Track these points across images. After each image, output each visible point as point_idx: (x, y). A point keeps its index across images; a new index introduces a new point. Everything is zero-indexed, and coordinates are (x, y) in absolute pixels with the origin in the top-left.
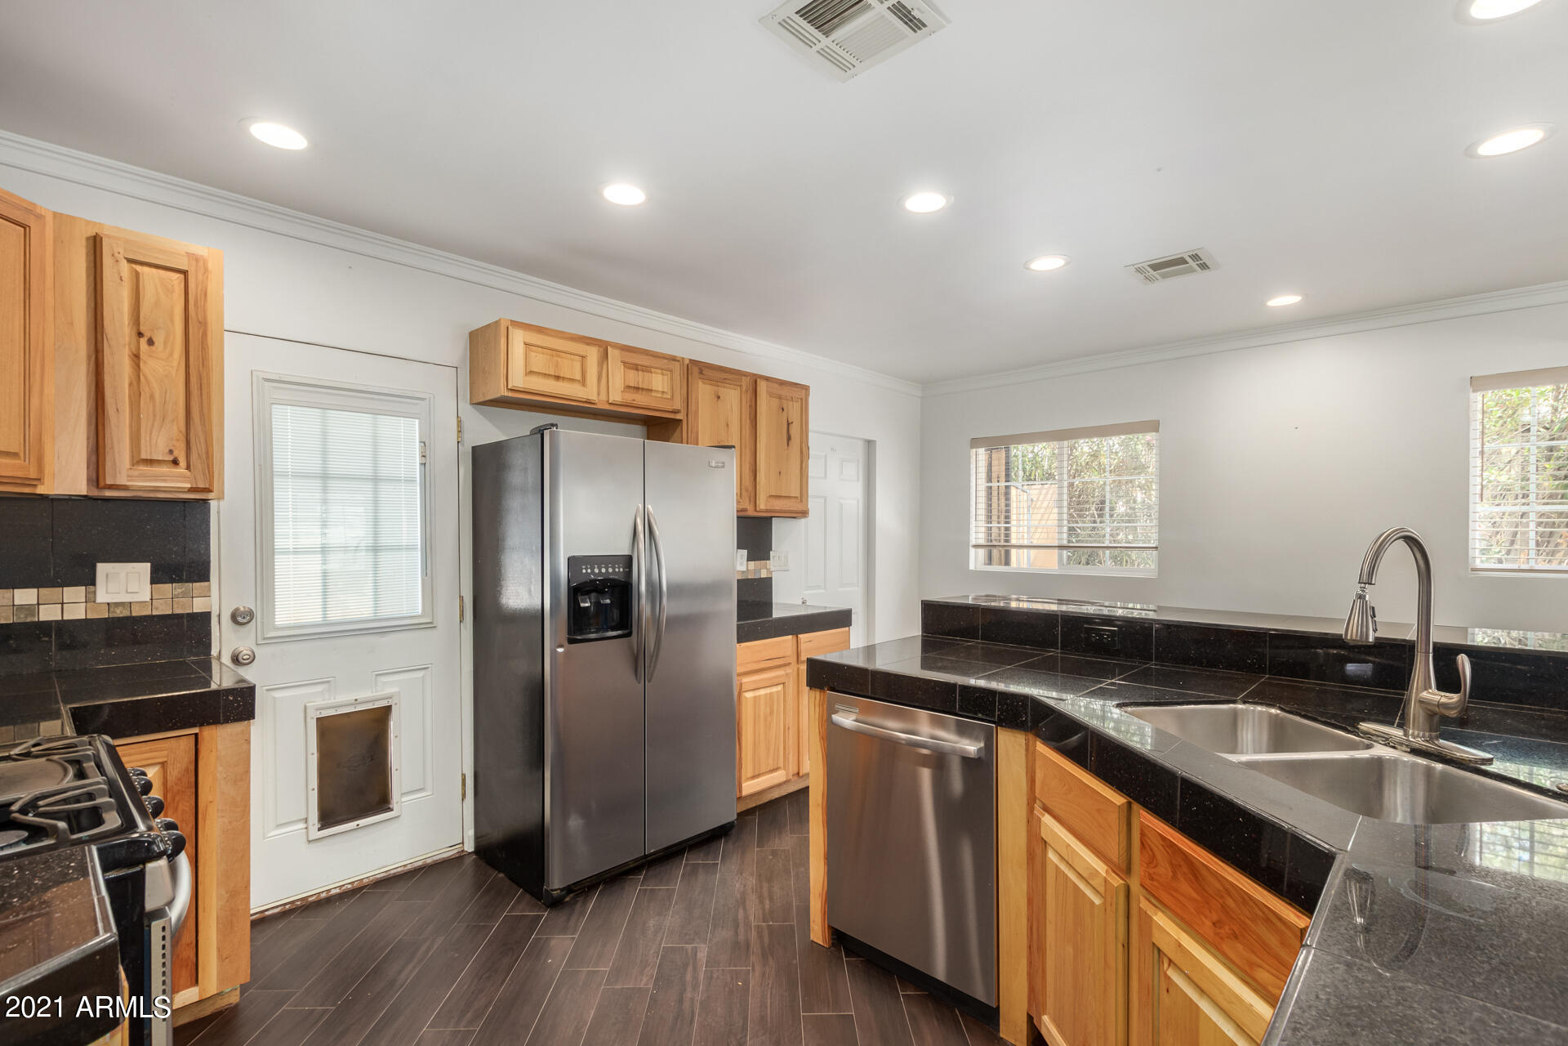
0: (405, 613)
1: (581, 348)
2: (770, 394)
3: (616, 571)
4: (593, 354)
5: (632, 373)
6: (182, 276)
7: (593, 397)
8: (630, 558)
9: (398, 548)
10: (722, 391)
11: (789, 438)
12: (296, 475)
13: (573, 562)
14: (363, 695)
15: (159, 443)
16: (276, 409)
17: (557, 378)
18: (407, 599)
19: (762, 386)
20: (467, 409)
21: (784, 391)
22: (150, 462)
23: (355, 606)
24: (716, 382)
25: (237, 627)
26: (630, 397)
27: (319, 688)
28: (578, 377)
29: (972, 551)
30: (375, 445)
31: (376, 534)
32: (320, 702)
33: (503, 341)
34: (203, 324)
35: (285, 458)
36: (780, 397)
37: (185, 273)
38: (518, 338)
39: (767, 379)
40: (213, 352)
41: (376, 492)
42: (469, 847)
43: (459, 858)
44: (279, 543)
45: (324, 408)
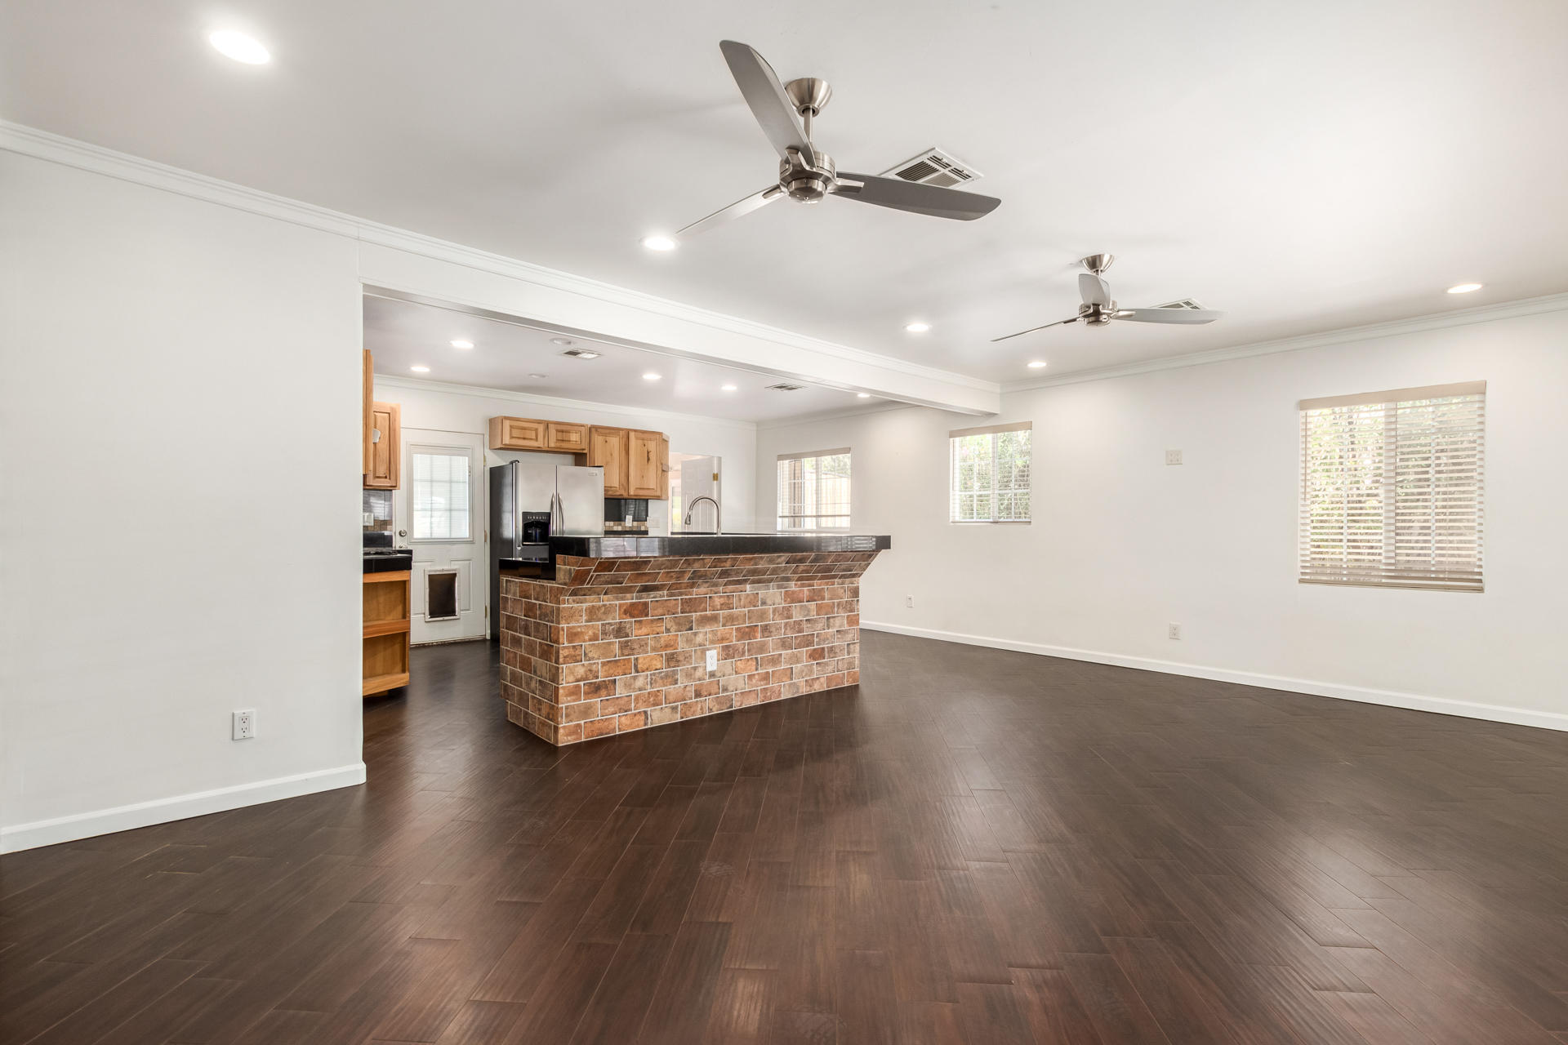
0: (463, 537)
1: (535, 426)
2: (637, 438)
3: (543, 519)
4: (541, 428)
5: (560, 434)
6: (387, 415)
7: (541, 446)
8: (549, 514)
9: (459, 510)
10: (608, 439)
11: (648, 459)
12: (421, 481)
13: (525, 514)
14: (446, 568)
15: (382, 471)
16: (415, 455)
17: (524, 439)
18: (464, 532)
19: (632, 435)
20: (487, 451)
21: (645, 436)
22: (379, 477)
23: (441, 532)
24: (605, 435)
25: (402, 538)
26: (558, 444)
27: (429, 563)
28: (534, 437)
29: (779, 520)
30: (451, 468)
31: (451, 504)
32: (429, 569)
33: (500, 427)
34: (395, 430)
35: (417, 475)
36: (643, 439)
37: (389, 413)
38: (507, 424)
39: (635, 431)
40: (397, 439)
41: (451, 487)
42: (488, 637)
43: (484, 640)
44: (415, 507)
45: (431, 454)
